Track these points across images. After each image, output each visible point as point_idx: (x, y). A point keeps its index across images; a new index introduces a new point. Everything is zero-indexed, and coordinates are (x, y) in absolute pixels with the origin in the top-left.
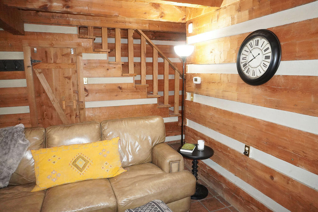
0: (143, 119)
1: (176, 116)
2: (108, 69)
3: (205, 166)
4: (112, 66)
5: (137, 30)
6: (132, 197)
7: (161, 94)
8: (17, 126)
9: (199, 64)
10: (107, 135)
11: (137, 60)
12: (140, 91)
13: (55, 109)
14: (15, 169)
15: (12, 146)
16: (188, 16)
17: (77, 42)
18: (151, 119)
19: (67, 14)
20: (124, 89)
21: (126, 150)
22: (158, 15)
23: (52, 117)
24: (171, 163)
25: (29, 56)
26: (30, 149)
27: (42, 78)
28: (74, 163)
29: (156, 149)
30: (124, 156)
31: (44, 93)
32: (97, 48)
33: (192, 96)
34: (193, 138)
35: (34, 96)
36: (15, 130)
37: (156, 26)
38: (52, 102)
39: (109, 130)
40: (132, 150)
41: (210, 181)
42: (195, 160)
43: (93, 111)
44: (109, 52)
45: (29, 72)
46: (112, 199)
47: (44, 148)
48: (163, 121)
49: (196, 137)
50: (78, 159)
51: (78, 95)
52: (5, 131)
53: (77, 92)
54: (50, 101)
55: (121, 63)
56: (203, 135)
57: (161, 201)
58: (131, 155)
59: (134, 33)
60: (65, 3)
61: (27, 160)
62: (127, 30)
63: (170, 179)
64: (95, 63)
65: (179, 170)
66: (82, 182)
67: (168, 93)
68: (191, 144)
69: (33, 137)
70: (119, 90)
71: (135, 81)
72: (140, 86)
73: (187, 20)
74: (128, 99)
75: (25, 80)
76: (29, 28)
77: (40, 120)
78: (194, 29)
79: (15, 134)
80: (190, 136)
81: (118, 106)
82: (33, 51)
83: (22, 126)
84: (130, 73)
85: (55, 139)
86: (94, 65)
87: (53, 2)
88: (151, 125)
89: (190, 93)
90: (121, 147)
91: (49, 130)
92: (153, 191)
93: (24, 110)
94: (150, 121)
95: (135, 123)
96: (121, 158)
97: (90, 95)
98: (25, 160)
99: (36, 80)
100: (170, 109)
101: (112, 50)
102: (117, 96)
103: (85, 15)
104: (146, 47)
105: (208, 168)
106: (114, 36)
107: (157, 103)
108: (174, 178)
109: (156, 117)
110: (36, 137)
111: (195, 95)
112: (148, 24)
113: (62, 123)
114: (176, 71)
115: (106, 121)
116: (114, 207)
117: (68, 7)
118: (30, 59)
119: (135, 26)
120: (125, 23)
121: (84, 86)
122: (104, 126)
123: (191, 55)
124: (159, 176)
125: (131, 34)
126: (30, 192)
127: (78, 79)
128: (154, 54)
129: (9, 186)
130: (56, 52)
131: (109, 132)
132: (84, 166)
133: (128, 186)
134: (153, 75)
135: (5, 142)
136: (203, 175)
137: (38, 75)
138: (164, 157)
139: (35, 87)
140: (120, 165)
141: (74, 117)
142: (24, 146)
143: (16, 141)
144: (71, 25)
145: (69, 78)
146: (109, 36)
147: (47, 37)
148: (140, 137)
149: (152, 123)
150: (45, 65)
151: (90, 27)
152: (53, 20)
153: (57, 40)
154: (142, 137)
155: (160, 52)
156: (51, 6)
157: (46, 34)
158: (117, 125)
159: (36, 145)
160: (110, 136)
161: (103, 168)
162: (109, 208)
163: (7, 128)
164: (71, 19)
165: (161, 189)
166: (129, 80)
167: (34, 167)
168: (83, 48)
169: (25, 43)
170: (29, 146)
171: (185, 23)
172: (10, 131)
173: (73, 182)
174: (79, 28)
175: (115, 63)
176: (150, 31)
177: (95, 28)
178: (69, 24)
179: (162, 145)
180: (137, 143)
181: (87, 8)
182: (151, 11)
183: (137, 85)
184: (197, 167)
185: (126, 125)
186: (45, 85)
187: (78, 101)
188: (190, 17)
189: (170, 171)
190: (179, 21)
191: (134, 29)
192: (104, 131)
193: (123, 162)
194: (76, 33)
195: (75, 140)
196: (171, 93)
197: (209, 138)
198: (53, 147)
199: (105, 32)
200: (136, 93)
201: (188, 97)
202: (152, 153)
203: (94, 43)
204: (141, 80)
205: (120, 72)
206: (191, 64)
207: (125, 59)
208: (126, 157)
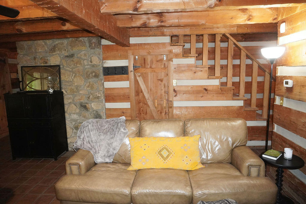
0: (225, 120)
1: (264, 120)
2: (195, 73)
3: (293, 177)
4: (199, 69)
5: (224, 34)
6: (206, 191)
7: (248, 96)
8: (121, 117)
9: (292, 66)
10: (190, 132)
11: (224, 62)
12: (225, 93)
13: (149, 106)
14: (118, 150)
15: (116, 133)
16: (281, 15)
17: (169, 50)
18: (233, 121)
19: (162, 27)
20: (210, 91)
21: (206, 148)
22: (246, 19)
23: (146, 112)
24: (250, 166)
25: (132, 63)
26: (128, 136)
27: (140, 80)
28: (160, 153)
29: (236, 150)
30: (204, 153)
31: (141, 92)
32: (186, 53)
33: (282, 100)
34: (281, 145)
35: (134, 95)
36: (119, 121)
37: (245, 28)
38: (147, 100)
39: (192, 128)
40: (212, 148)
41: (299, 195)
42: (280, 169)
43: (180, 110)
44: (197, 57)
45: (131, 75)
46: (189, 189)
47: (138, 137)
48: (246, 124)
49: (284, 144)
50: (163, 149)
51: (168, 95)
52: (113, 120)
53: (167, 93)
54: (145, 99)
55: (208, 67)
56: (293, 143)
57: (234, 201)
58: (210, 153)
59: (221, 37)
60: (160, 19)
61: (126, 145)
62: (215, 35)
63: (247, 182)
64: (184, 67)
65: (258, 175)
66: (165, 169)
67: (255, 96)
68: (277, 151)
69: (131, 127)
70: (205, 91)
71: (221, 82)
72: (226, 88)
73: (280, 19)
74: (213, 100)
75: (128, 82)
76: (133, 40)
77: (138, 115)
78: (286, 28)
79: (119, 123)
80: (277, 143)
81: (203, 107)
82: (135, 59)
83: (124, 118)
84: (216, 76)
85: (146, 131)
86: (183, 69)
87: (150, 19)
88: (233, 127)
89: (280, 97)
90: (201, 144)
91: (143, 123)
92: (228, 191)
93: (126, 105)
94: (231, 123)
95: (217, 123)
96: (201, 155)
97: (178, 95)
98: (124, 145)
99: (136, 82)
100: (257, 112)
101: (199, 54)
102: (202, 97)
103: (176, 26)
104: (234, 50)
105: (297, 181)
106: (202, 41)
107: (243, 105)
108: (252, 182)
109: (239, 119)
110: (133, 128)
111: (285, 99)
112: (236, 27)
113: (154, 118)
114: (266, 73)
115: (189, 120)
116: (190, 197)
117: (162, 22)
118: (132, 65)
119: (223, 31)
120: (213, 28)
121: (174, 87)
122: (188, 123)
123: (282, 57)
124: (236, 177)
125: (218, 38)
126: (126, 170)
127: (169, 81)
128: (242, 57)
129: (113, 162)
130: (152, 59)
131: (192, 130)
132: (168, 156)
133: (204, 181)
134: (240, 77)
135: (112, 129)
136: (291, 188)
137: (138, 78)
138: (243, 160)
139: (135, 87)
140: (199, 161)
141: (164, 114)
142: (125, 133)
143: (119, 129)
144: (165, 35)
145: (161, 80)
146: (198, 41)
147: (146, 47)
148: (220, 137)
149: (233, 125)
150: (143, 69)
151: (181, 36)
152: (151, 33)
153: (153, 48)
154: (222, 138)
155: (248, 54)
156: (149, 23)
157: (145, 44)
158: (199, 123)
159: (132, 134)
160: (192, 133)
161: (183, 160)
162: (185, 196)
163: (114, 119)
164: (165, 30)
165: (236, 190)
166: (215, 82)
167: (130, 151)
168: (174, 54)
169: (130, 52)
170: (128, 134)
171: (277, 23)
172: (116, 121)
173: (157, 168)
174: (172, 37)
175: (202, 66)
176: (238, 34)
177: (185, 36)
178: (163, 35)
179: (243, 147)
180: (217, 143)
181: (177, 21)
182: (238, 15)
183: (222, 87)
184: (282, 176)
185: (207, 125)
186: (143, 86)
187: (168, 100)
188: (282, 16)
189: (249, 175)
190: (269, 22)
191: (221, 34)
192: (186, 128)
193: (203, 158)
194: (168, 42)
195: (163, 134)
196: (260, 96)
197: (300, 147)
198: (144, 137)
199: (193, 39)
200: (221, 95)
201: (278, 101)
202: (232, 154)
203: (184, 48)
204: (227, 82)
205: (206, 75)
206: (282, 66)
207: (212, 62)
208: (205, 154)
